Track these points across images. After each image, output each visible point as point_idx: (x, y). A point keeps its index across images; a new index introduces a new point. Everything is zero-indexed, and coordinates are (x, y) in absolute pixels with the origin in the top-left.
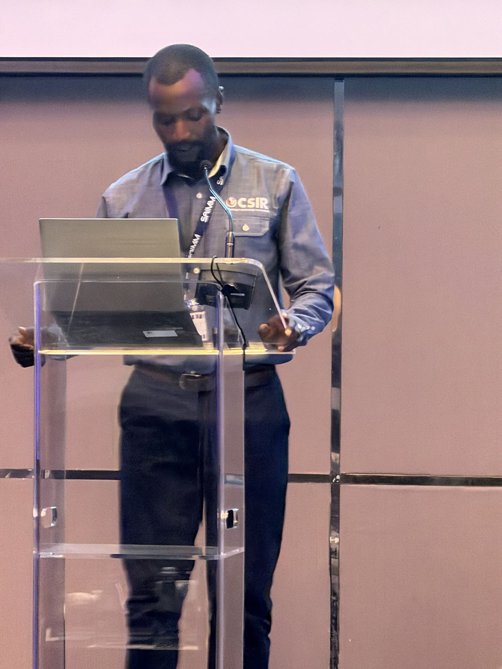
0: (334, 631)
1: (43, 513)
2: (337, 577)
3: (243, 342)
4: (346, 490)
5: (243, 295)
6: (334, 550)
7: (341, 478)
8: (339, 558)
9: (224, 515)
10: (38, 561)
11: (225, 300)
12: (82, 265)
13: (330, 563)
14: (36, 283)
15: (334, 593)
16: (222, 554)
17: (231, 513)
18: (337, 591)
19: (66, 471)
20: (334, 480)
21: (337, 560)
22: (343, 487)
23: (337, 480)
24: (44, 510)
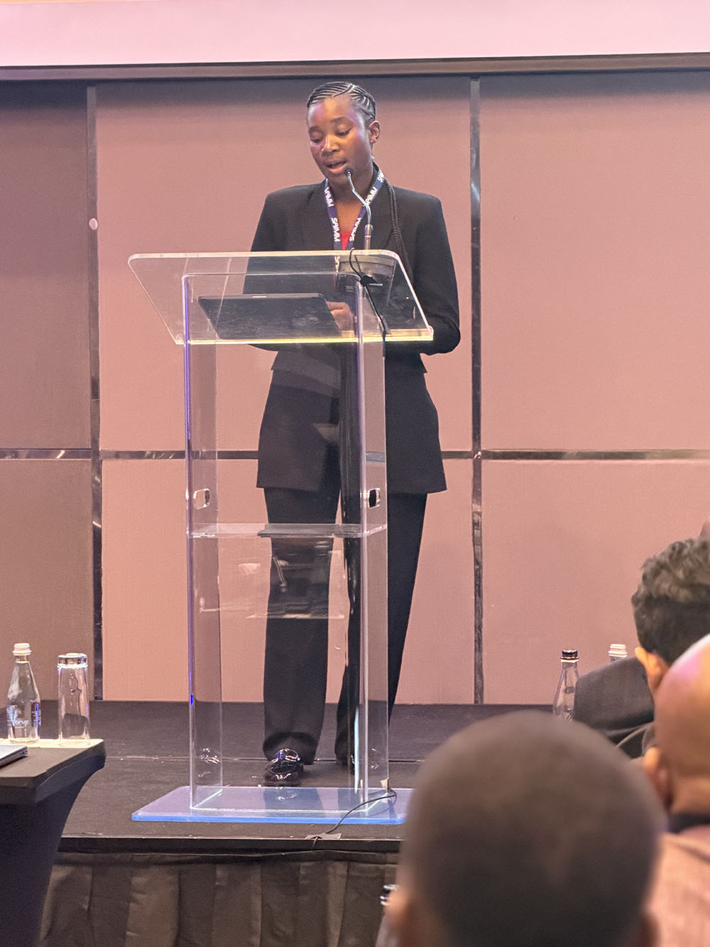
0: (478, 598)
1: (195, 496)
2: (479, 547)
3: (383, 330)
4: (487, 465)
5: (381, 285)
6: (477, 522)
7: (483, 455)
8: (481, 530)
9: (365, 495)
10: (191, 541)
11: (364, 290)
12: (230, 260)
13: (473, 532)
14: (183, 278)
15: (477, 562)
16: (365, 532)
17: (373, 495)
18: (479, 560)
19: (219, 452)
20: (476, 455)
21: (479, 531)
22: (484, 462)
23: (478, 456)
24: (196, 492)
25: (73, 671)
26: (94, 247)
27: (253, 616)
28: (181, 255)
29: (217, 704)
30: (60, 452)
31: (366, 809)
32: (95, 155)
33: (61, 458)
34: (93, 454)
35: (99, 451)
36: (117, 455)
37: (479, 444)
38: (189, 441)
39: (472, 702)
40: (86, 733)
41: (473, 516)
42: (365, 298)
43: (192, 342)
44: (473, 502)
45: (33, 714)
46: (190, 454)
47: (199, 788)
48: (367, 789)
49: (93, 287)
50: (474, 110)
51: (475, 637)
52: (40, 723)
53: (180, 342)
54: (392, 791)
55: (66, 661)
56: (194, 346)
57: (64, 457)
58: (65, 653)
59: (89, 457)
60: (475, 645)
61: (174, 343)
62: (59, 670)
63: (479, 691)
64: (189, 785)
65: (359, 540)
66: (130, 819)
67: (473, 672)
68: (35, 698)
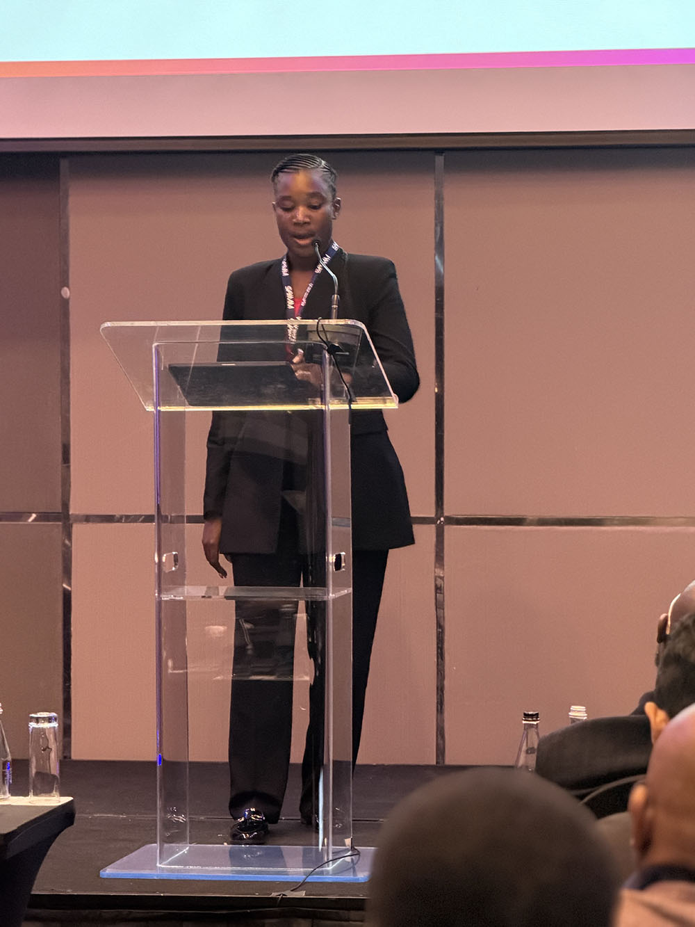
0: (440, 660)
1: (164, 559)
2: (441, 610)
3: (349, 397)
4: (450, 530)
5: (347, 353)
6: (439, 586)
7: (445, 520)
8: (443, 594)
9: (332, 559)
10: (160, 603)
11: (330, 359)
12: (200, 329)
13: (436, 596)
14: (155, 344)
15: (440, 626)
16: (331, 595)
17: (339, 557)
18: (442, 624)
19: (187, 516)
20: (438, 522)
22: (446, 528)
23: (442, 521)
24: (165, 555)
25: (43, 730)
26: (65, 314)
27: (219, 678)
28: (152, 324)
29: (185, 763)
30: (31, 516)
31: (331, 867)
32: (67, 225)
33: (33, 521)
34: (63, 518)
35: (69, 515)
36: (87, 519)
37: (442, 509)
38: (158, 505)
39: (435, 763)
40: (56, 791)
41: (436, 580)
42: (332, 367)
43: (163, 409)
44: (435, 567)
45: (4, 772)
46: (159, 518)
47: (166, 845)
48: (331, 847)
49: (65, 355)
50: (439, 185)
51: (437, 699)
52: (11, 781)
53: (150, 409)
54: (356, 849)
55: (37, 720)
56: (163, 412)
57: (35, 520)
58: (36, 713)
59: (59, 521)
60: (437, 706)
61: (145, 409)
62: (30, 729)
63: (441, 751)
64: (156, 843)
65: (325, 603)
66: (98, 876)
67: (435, 734)
68: (6, 756)
